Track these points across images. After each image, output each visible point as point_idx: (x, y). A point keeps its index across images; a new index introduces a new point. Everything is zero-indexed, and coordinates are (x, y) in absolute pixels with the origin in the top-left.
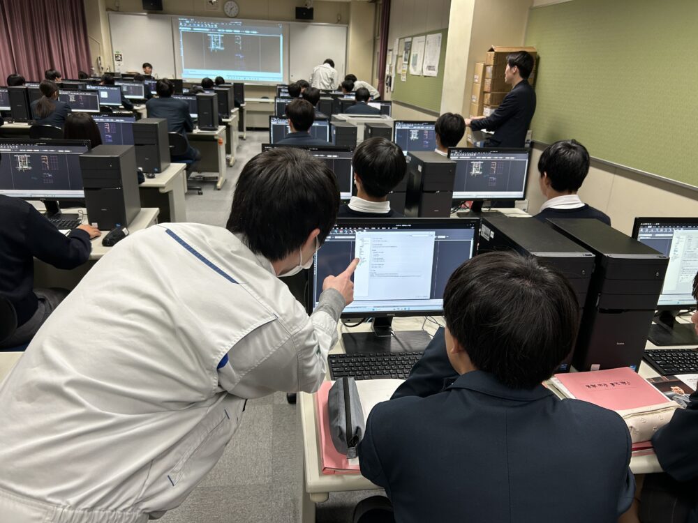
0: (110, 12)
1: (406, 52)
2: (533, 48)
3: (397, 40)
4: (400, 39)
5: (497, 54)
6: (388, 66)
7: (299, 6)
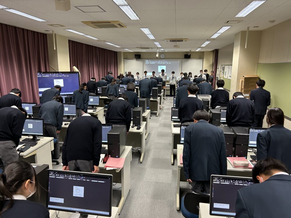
0: (125, 59)
1: (223, 70)
2: (258, 75)
3: (220, 65)
4: (221, 65)
5: (245, 78)
6: (217, 74)
7: (185, 54)
